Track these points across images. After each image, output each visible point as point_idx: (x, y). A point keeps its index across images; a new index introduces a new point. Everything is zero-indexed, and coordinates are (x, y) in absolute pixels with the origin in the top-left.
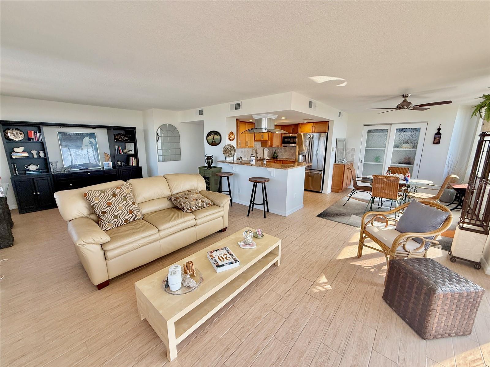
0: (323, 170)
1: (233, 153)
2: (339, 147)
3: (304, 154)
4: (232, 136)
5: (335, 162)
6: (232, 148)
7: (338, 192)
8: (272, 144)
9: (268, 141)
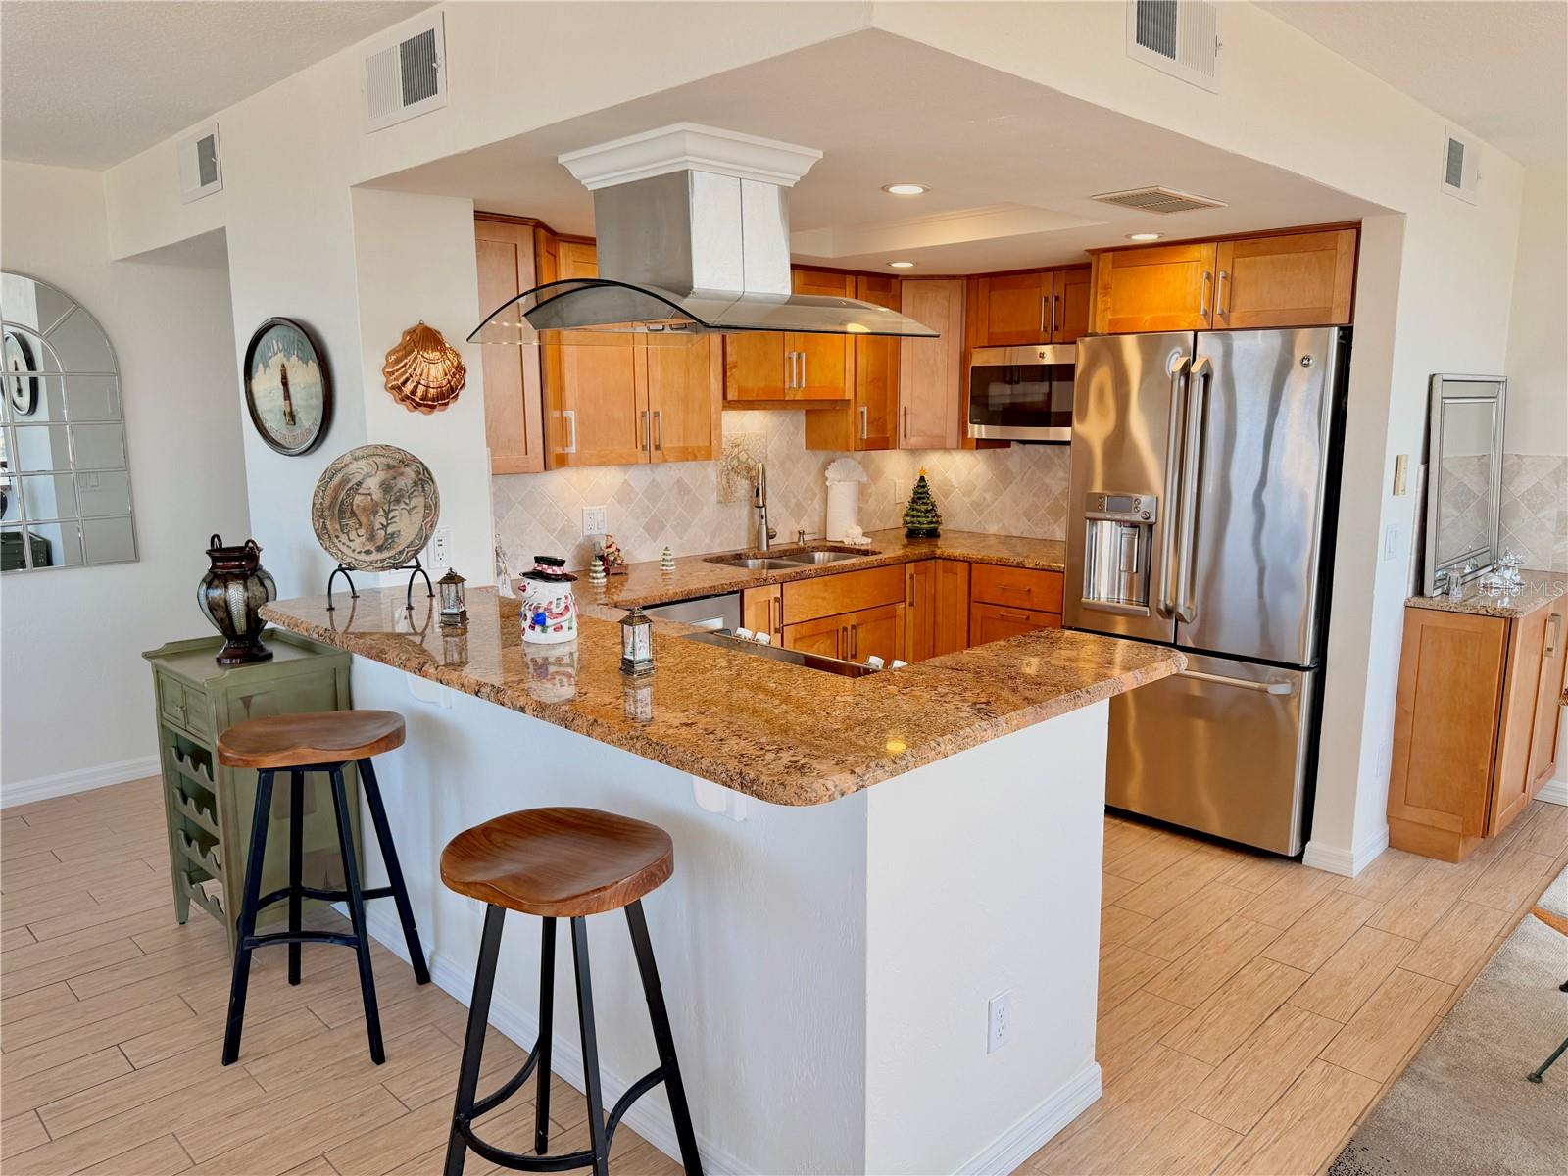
0: (1307, 663)
1: (405, 526)
2: (1451, 449)
3: (1137, 518)
4: (433, 371)
5: (1419, 590)
6: (401, 483)
7: (1448, 855)
8: (890, 426)
9: (849, 400)
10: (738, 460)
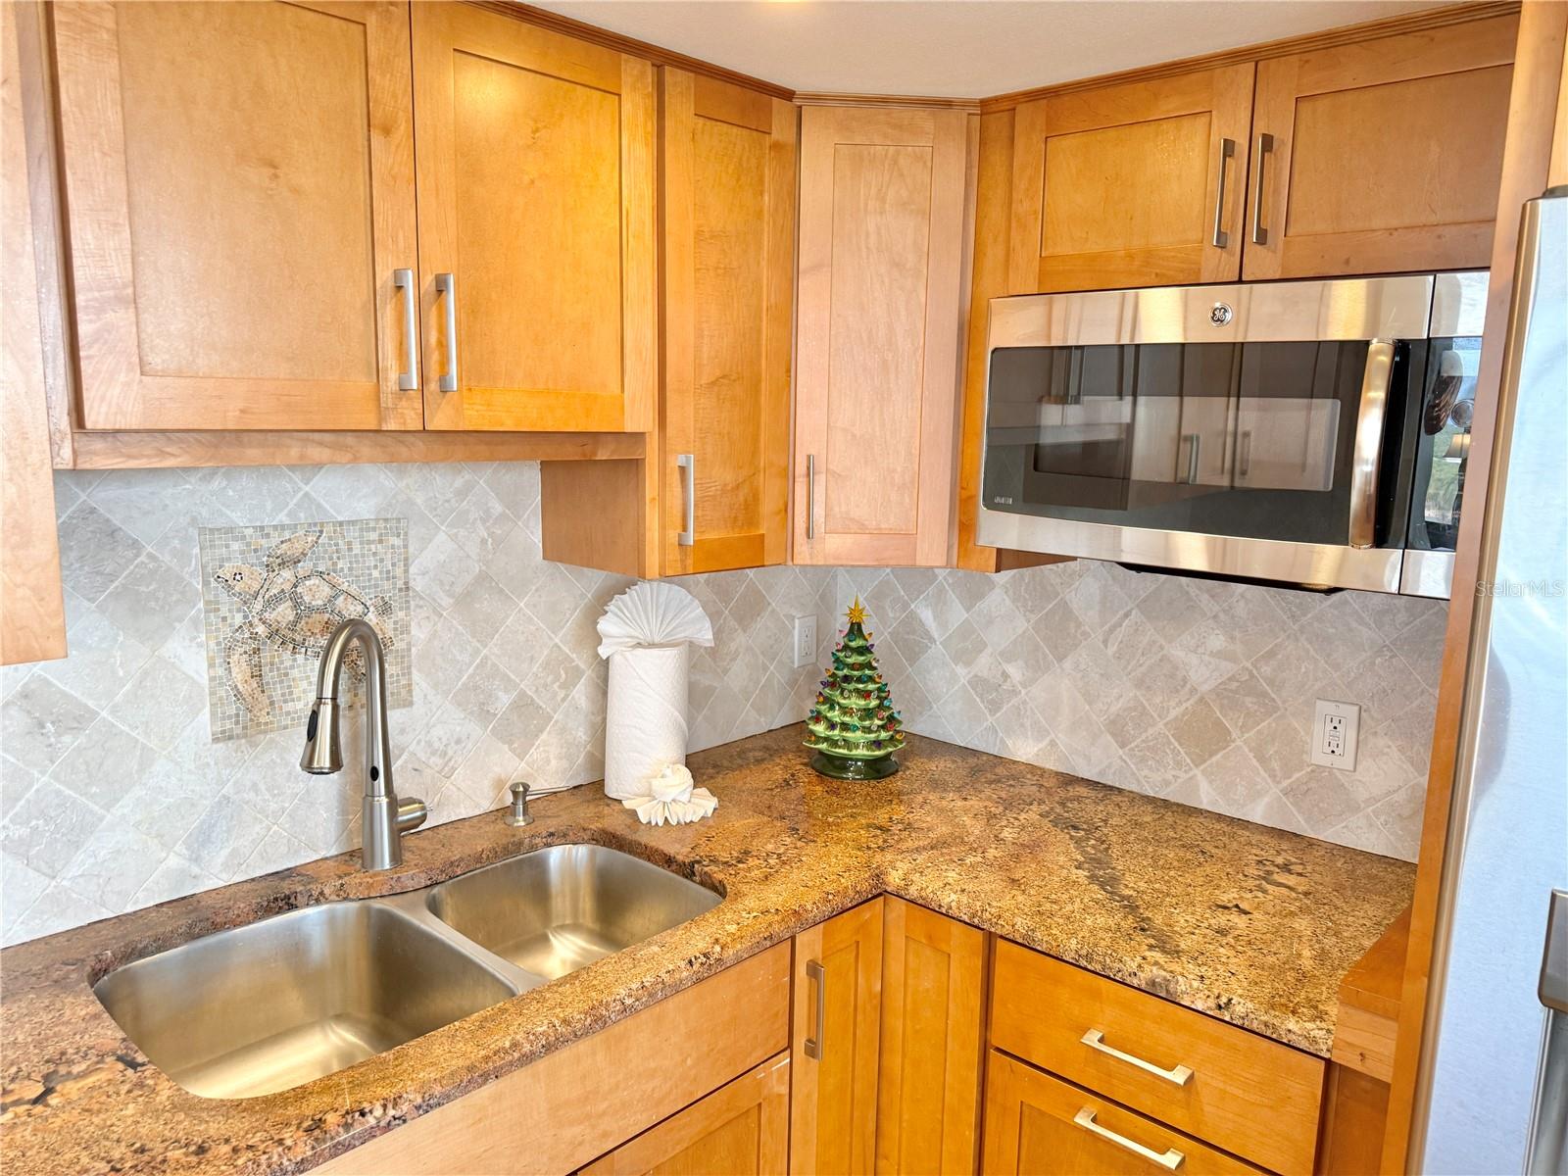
8: (768, 505)
9: (638, 437)
10: (296, 605)
